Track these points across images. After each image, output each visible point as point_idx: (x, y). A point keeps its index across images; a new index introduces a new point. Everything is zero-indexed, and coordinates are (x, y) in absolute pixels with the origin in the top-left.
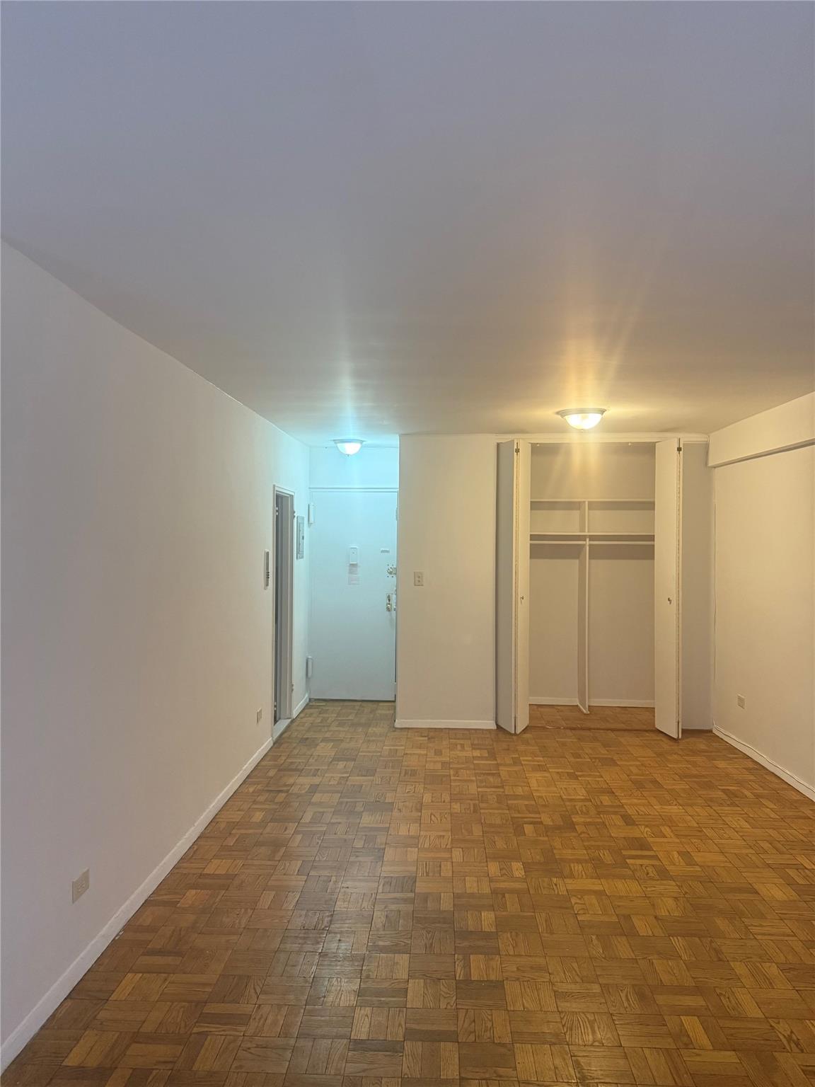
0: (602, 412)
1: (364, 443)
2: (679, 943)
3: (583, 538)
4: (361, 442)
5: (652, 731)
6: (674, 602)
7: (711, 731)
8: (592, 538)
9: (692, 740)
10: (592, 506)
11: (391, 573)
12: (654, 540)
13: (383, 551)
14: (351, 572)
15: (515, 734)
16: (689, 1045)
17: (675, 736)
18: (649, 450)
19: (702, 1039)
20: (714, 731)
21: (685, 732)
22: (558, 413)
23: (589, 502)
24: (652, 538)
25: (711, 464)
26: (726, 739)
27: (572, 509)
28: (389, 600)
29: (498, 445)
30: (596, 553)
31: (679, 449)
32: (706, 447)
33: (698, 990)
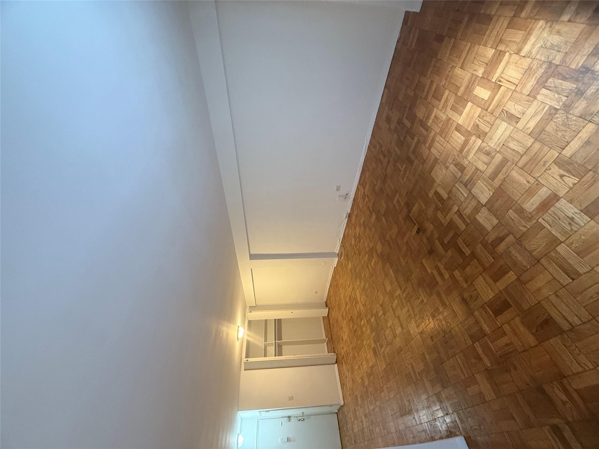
0: (239, 327)
1: (239, 434)
2: (363, 275)
3: (275, 343)
4: (238, 435)
5: (328, 317)
6: (292, 311)
7: (325, 302)
8: (275, 340)
9: (328, 305)
10: (266, 340)
11: (290, 420)
12: (276, 319)
13: (282, 425)
14: (290, 441)
15: (336, 355)
16: (375, 262)
17: (328, 309)
18: (250, 322)
19: (373, 261)
20: (325, 301)
21: (327, 306)
22: (238, 340)
23: (265, 342)
24: (275, 320)
25: (255, 305)
26: (326, 297)
27: (266, 349)
28: (300, 420)
29: (245, 370)
30: (280, 338)
31: (251, 312)
32: (250, 307)
33: (368, 267)
